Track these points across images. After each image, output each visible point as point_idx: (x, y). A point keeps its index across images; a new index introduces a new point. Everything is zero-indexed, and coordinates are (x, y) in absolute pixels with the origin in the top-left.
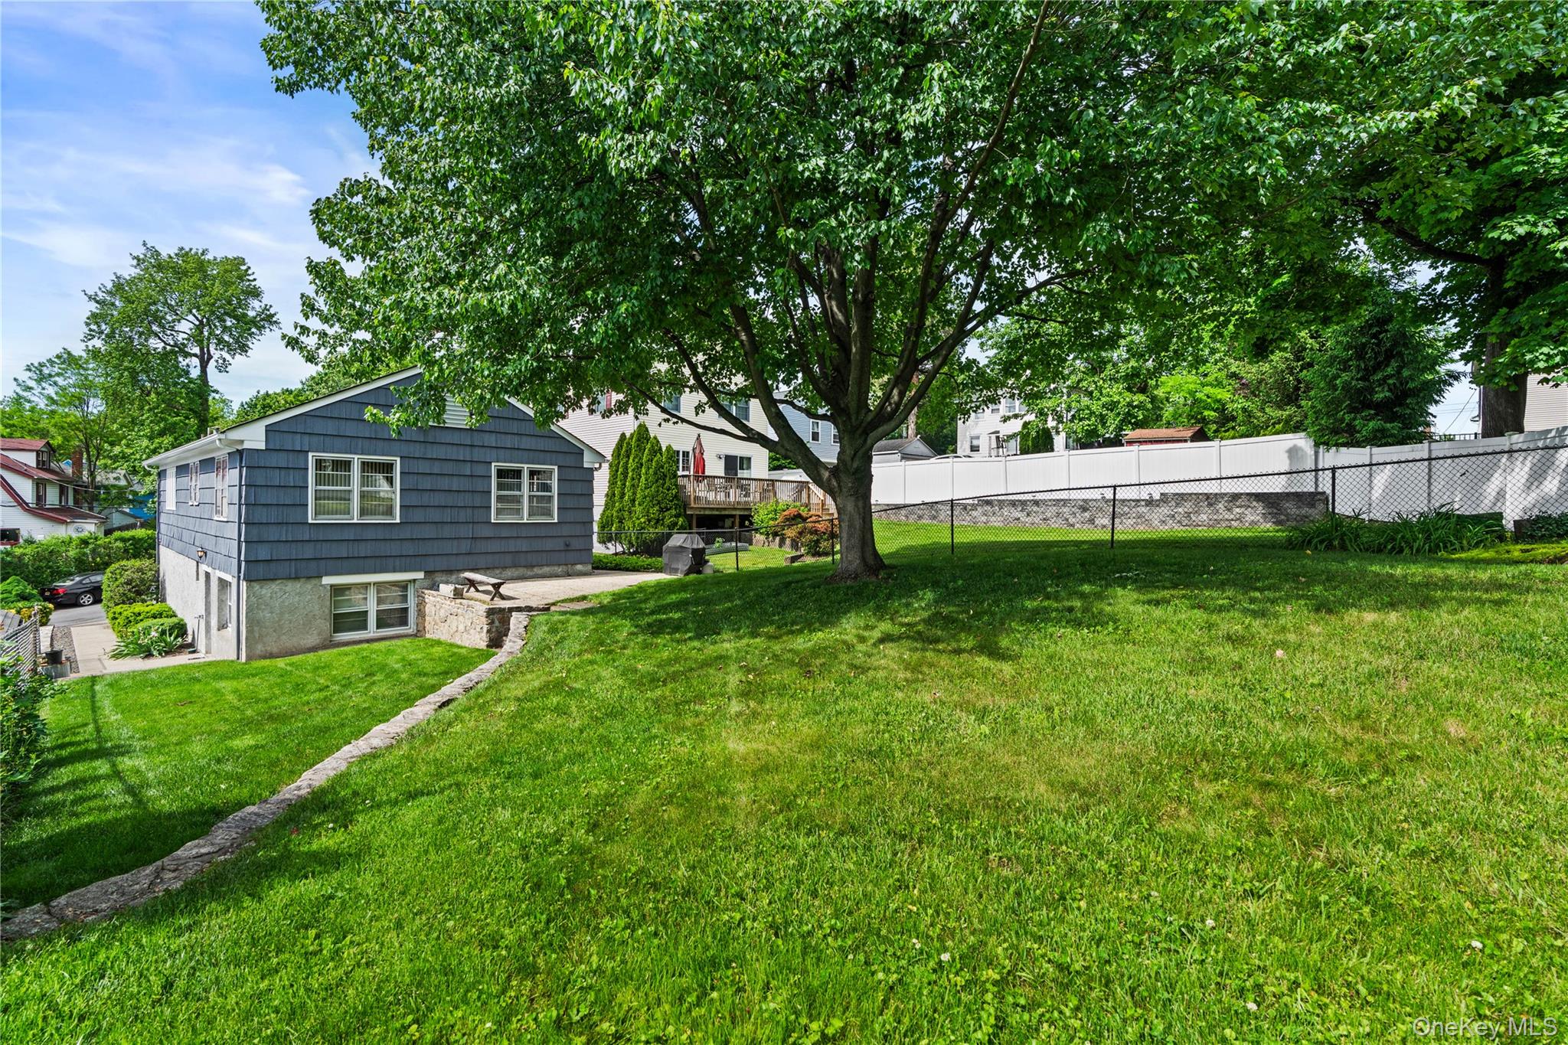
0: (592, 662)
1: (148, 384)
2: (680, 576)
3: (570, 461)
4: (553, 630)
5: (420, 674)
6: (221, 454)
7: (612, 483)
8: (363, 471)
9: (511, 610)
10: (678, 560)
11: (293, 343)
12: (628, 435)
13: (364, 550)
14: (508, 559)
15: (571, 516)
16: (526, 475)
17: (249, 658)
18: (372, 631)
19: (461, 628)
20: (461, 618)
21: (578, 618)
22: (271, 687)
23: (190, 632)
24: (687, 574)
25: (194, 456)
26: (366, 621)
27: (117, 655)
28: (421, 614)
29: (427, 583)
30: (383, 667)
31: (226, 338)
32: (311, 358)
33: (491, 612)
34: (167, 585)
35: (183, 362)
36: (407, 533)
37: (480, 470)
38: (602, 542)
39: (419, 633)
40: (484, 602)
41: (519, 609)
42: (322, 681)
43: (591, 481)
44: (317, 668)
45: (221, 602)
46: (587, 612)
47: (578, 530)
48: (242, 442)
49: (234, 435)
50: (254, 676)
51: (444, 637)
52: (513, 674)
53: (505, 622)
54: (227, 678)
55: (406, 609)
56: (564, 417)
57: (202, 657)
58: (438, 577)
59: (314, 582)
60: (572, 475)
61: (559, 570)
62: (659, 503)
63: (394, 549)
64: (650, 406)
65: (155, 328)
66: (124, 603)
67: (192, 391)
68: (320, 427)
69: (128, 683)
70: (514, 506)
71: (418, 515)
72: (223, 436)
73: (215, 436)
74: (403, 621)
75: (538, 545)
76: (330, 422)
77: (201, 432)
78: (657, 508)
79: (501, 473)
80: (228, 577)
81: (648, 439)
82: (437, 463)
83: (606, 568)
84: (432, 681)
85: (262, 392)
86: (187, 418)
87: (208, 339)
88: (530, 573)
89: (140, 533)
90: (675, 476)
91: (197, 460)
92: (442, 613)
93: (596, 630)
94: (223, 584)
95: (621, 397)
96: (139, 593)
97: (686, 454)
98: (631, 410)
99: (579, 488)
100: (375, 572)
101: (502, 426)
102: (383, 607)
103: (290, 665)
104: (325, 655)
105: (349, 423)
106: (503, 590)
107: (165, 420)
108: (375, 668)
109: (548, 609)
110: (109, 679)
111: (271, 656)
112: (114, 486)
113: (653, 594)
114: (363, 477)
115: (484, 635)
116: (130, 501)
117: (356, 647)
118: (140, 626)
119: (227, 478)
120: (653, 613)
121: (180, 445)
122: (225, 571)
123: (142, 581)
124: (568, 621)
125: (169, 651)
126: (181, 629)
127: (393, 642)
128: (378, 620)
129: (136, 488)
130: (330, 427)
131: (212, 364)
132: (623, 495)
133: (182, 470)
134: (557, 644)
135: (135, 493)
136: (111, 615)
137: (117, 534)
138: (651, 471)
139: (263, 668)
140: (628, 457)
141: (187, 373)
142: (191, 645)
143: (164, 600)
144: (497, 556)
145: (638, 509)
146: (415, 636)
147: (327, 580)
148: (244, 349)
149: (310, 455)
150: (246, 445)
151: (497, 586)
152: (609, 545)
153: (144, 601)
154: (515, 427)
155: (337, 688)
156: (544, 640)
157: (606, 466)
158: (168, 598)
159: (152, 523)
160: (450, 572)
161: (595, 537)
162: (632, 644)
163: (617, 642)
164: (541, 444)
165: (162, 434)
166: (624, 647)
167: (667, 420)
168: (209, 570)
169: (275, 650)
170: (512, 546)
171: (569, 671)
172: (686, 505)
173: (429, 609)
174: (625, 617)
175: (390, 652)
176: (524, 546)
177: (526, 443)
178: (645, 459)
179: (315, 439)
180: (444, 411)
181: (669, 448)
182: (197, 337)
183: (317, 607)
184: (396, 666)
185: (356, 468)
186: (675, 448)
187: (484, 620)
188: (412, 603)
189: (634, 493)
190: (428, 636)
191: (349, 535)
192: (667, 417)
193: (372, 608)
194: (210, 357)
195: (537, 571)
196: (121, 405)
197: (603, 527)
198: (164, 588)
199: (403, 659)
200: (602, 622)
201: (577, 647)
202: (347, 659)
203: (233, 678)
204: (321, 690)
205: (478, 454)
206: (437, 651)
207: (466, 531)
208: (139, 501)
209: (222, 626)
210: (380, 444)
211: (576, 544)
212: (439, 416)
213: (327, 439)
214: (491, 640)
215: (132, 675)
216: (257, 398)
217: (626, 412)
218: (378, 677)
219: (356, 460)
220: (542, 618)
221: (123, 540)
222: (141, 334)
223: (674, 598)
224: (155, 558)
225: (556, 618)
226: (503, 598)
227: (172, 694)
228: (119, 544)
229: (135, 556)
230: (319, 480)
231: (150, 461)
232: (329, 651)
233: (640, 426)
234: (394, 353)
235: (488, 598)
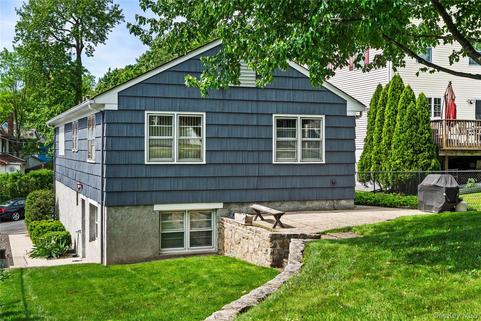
0: (360, 286)
1: (48, 69)
2: (434, 213)
3: (335, 111)
4: (325, 256)
5: (222, 284)
6: (91, 115)
7: (370, 129)
8: (180, 124)
9: (290, 236)
10: (432, 198)
11: (135, 30)
12: (384, 86)
13: (181, 185)
14: (286, 194)
15: (336, 158)
16: (299, 124)
17: (109, 263)
18: (187, 248)
19: (251, 249)
20: (251, 242)
21: (345, 246)
22: (123, 286)
23: (73, 242)
24: (442, 210)
25: (75, 117)
26: (182, 240)
27: (33, 255)
28: (221, 237)
29: (226, 212)
30: (196, 277)
31: (92, 32)
32: (147, 41)
33: (274, 238)
34: (60, 208)
35: (67, 51)
36: (211, 172)
37: (264, 121)
38: (362, 181)
39: (220, 252)
40: (268, 229)
41: (296, 236)
42: (155, 284)
43: (353, 128)
44: (151, 274)
45: (92, 221)
46: (352, 242)
47: (342, 170)
48: (104, 105)
49: (99, 100)
50: (112, 276)
51: (238, 256)
52: (295, 290)
53: (285, 246)
54: (96, 276)
55: (210, 233)
56: (333, 74)
57: (80, 260)
58: (234, 208)
59: (149, 208)
60: (336, 122)
61: (327, 204)
62: (413, 146)
63: (201, 184)
64: (407, 58)
65: (52, 29)
66: (36, 219)
67: (72, 71)
68: (151, 91)
69: (40, 275)
70: (289, 149)
71: (218, 158)
72: (92, 102)
73: (88, 102)
74: (209, 242)
75: (310, 183)
76: (159, 88)
77: (78, 100)
78: (411, 150)
79: (280, 123)
80: (95, 203)
81: (402, 89)
82: (232, 116)
83: (366, 204)
84: (231, 291)
85: (112, 69)
86: (69, 90)
87: (82, 34)
88: (303, 206)
89: (44, 171)
90: (428, 121)
91: (76, 119)
92: (237, 237)
93: (362, 258)
94: (93, 208)
95: (380, 52)
96: (44, 213)
97: (437, 101)
98: (389, 64)
99: (343, 133)
100: (189, 202)
101: (281, 84)
102: (195, 230)
103: (135, 270)
104: (157, 264)
105: (171, 88)
106: (283, 220)
107: (58, 93)
108: (190, 277)
109: (319, 237)
110: (30, 271)
111: (122, 262)
112: (29, 139)
113: (410, 227)
114: (180, 128)
115: (269, 256)
116: (39, 150)
117: (177, 260)
118: (46, 236)
119: (94, 132)
120: (412, 245)
121: (66, 110)
122: (94, 199)
123: (46, 204)
124: (337, 248)
125: (62, 255)
126: (68, 239)
127: (202, 257)
128: (191, 239)
129: (42, 140)
130: (159, 92)
131: (84, 50)
132: (380, 139)
133: (68, 127)
134: (329, 267)
135: (41, 144)
136: (29, 228)
137: (32, 172)
138: (405, 117)
139: (117, 271)
140: (384, 105)
141: (70, 58)
142: (74, 251)
143: (58, 219)
144: (277, 192)
145: (394, 151)
146: (217, 253)
147: (158, 208)
148: (102, 38)
149: (146, 112)
150: (107, 107)
151: (278, 216)
152: (368, 184)
153: (47, 219)
154: (290, 84)
155: (165, 290)
156: (318, 263)
157: (365, 114)
158: (60, 217)
159: (51, 165)
160: (242, 203)
161: (356, 176)
162: (395, 272)
163: (381, 269)
164: (313, 97)
165: (56, 103)
166: (389, 275)
167: (424, 70)
168: (84, 198)
169: (124, 258)
170: (289, 183)
171: (341, 292)
172: (438, 148)
173: (227, 232)
174: (385, 247)
175: (199, 265)
176: (298, 183)
177: (299, 97)
178: (399, 107)
179: (149, 101)
180: (239, 74)
181: (422, 96)
182: (75, 34)
183: (150, 227)
184: (205, 277)
185: (176, 122)
186: (428, 95)
187: (268, 244)
188: (214, 227)
189: (390, 138)
190: (226, 254)
191: (171, 173)
192: (423, 66)
193: (187, 230)
194: (83, 46)
195: (309, 204)
196: (34, 84)
197: (362, 168)
198: (58, 210)
199: (209, 272)
200: (367, 250)
201: (346, 271)
202: (171, 268)
203: (100, 277)
204: (155, 291)
205: (262, 108)
206: (233, 266)
207: (253, 171)
208: (43, 150)
209: (92, 239)
210: (192, 102)
211: (341, 182)
212: (235, 79)
213: (157, 100)
214: (274, 261)
215: (43, 269)
216: (109, 73)
217: (384, 65)
218: (193, 284)
219: (176, 115)
220: (315, 244)
221: (35, 176)
222: (44, 34)
223: (430, 232)
224: (53, 189)
225: (327, 245)
226: (283, 226)
227: (64, 285)
228: (33, 179)
229: (42, 188)
230: (152, 132)
231: (49, 122)
232: (159, 262)
233: (395, 77)
234: (203, 32)
235: (270, 226)
